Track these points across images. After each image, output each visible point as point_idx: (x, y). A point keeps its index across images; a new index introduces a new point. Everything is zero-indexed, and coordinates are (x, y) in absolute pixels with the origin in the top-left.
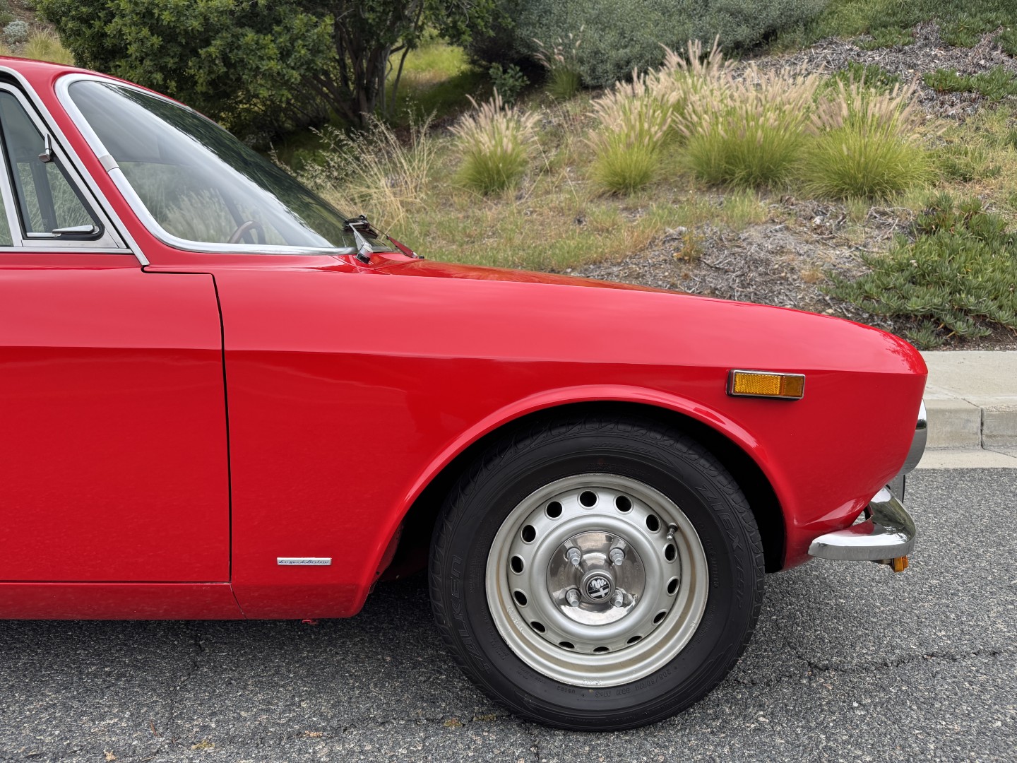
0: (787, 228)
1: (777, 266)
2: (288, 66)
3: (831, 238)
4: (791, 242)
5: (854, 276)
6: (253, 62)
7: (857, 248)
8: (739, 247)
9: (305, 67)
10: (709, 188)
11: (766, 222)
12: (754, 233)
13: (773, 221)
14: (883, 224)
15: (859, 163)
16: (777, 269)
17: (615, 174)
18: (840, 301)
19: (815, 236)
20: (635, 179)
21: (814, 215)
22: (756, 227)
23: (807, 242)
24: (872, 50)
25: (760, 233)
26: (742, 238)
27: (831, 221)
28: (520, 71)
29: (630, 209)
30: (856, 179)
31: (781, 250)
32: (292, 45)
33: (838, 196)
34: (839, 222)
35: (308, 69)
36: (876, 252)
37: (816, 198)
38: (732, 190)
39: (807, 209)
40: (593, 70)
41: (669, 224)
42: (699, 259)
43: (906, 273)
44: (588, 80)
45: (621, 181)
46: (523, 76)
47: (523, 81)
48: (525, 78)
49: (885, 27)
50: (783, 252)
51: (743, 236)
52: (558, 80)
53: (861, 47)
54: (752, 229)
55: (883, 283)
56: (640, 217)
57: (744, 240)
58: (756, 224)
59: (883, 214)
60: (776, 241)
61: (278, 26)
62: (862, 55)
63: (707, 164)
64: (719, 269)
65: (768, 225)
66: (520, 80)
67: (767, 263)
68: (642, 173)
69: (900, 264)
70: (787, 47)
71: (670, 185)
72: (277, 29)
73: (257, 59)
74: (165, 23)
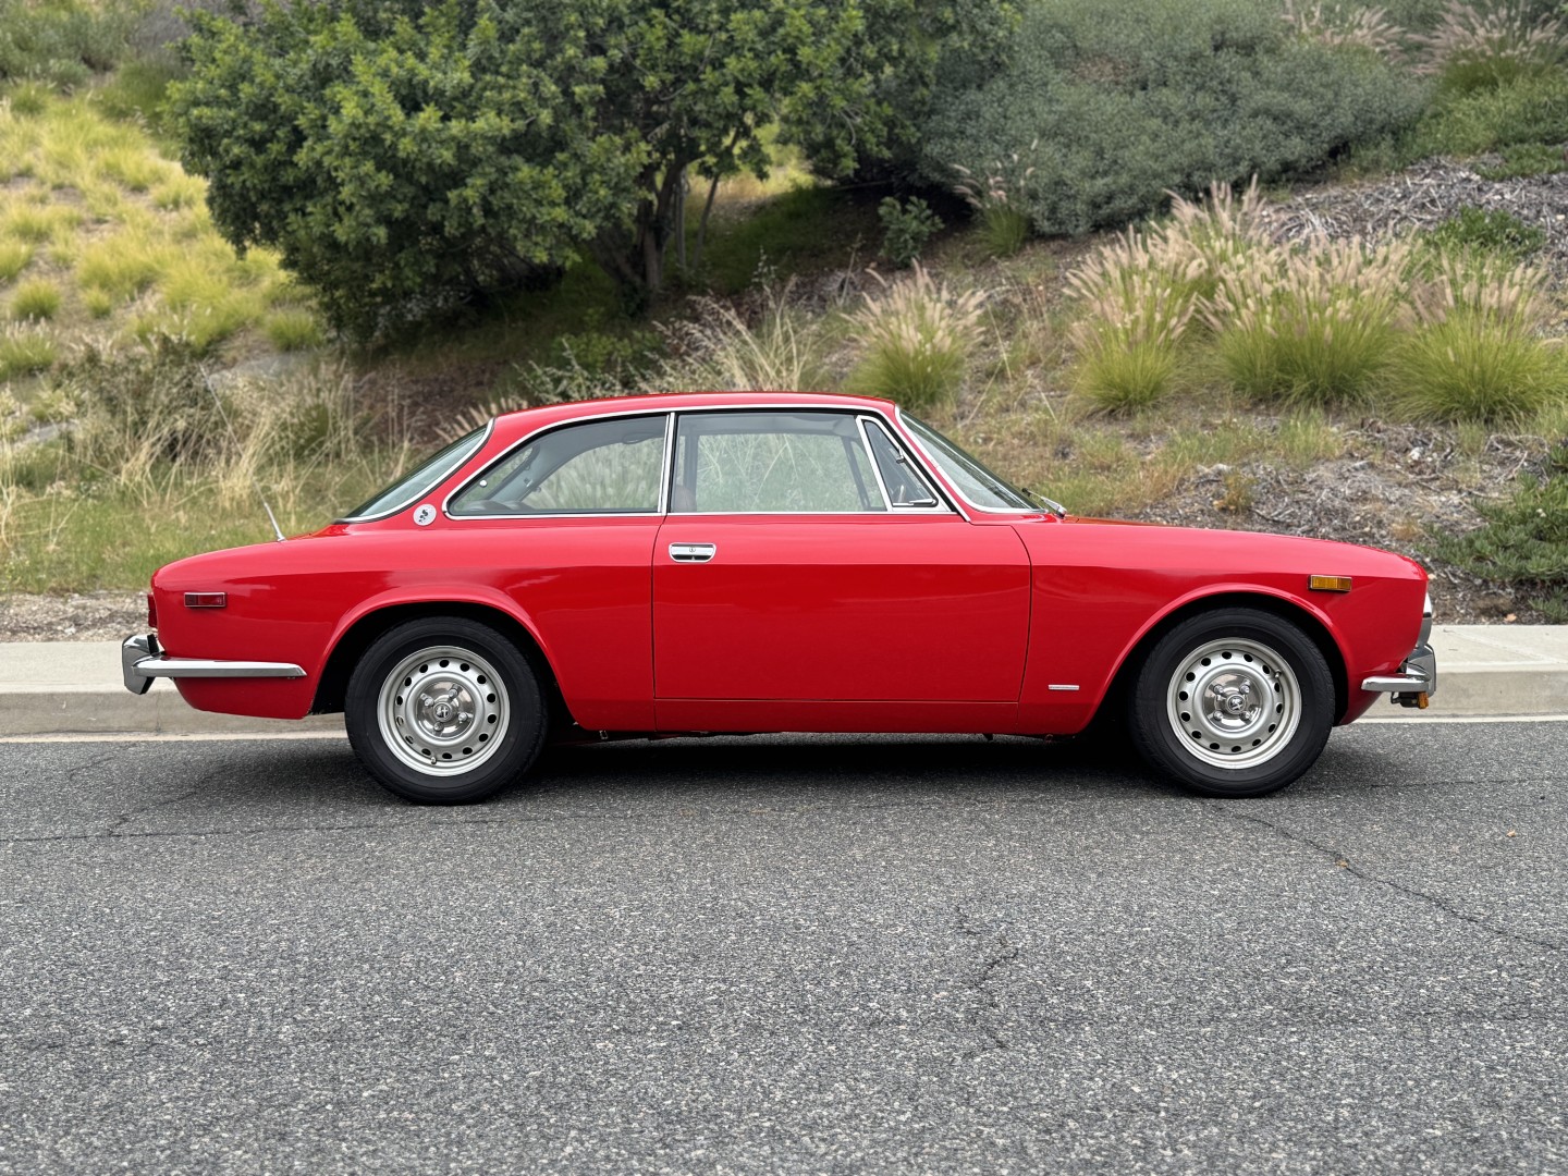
0: (1372, 466)
1: (1358, 518)
2: (578, 214)
3: (1433, 479)
4: (1377, 486)
5: (1463, 531)
6: (528, 210)
7: (1470, 493)
8: (1304, 492)
9: (601, 214)
10: (1255, 405)
11: (1341, 457)
12: (1324, 472)
13: (1352, 456)
14: (1508, 458)
15: (1472, 372)
16: (1359, 522)
17: (1111, 385)
18: (1446, 563)
19: (1411, 476)
20: (1141, 393)
21: (1410, 446)
22: (1327, 464)
23: (1400, 485)
24: (1501, 181)
25: (1333, 472)
26: (1308, 480)
27: (1435, 455)
28: (929, 207)
29: (1138, 436)
30: (1469, 394)
31: (1364, 497)
32: (583, 179)
33: (1444, 419)
34: (1446, 457)
35: (607, 218)
36: (1496, 497)
37: (1415, 421)
38: (1289, 411)
39: (1400, 437)
40: (1053, 209)
41: (1201, 460)
42: (1249, 509)
43: (1531, 526)
44: (1045, 226)
45: (1121, 395)
46: (933, 216)
47: (933, 225)
48: (937, 219)
49: (1522, 141)
50: (1366, 499)
51: (1310, 476)
52: (993, 224)
53: (1485, 177)
54: (1322, 468)
55: (1500, 541)
56: (1155, 449)
57: (1310, 483)
58: (1328, 460)
59: (1508, 444)
60: (1357, 484)
61: (562, 151)
62: (1485, 188)
63: (1249, 371)
64: (1278, 522)
65: (1345, 461)
66: (929, 223)
67: (1345, 513)
68: (1152, 385)
69: (1523, 514)
70: (1366, 170)
71: (1194, 399)
72: (561, 156)
73: (532, 205)
74: (402, 154)
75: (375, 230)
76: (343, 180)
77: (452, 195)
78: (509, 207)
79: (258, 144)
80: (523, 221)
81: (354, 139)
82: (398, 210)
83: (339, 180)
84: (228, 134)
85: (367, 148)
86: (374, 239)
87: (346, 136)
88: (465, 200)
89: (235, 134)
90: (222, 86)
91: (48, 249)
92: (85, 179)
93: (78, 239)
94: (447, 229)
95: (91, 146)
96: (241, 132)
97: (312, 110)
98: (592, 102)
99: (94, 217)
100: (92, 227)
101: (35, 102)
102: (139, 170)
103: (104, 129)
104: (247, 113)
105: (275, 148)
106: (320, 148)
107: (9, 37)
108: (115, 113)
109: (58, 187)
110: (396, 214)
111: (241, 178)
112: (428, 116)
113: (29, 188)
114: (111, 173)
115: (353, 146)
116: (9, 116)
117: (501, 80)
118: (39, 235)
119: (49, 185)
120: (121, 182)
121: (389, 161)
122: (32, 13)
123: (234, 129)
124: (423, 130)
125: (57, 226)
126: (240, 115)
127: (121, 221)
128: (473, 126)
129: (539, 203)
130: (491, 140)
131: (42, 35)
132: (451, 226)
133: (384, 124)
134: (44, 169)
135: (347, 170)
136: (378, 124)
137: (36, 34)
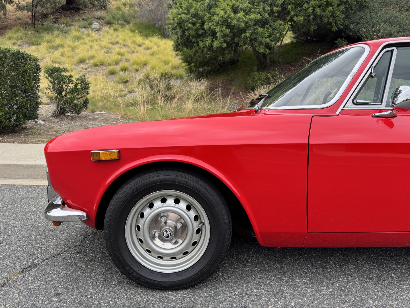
73: (261, 38)
74: (233, 24)
75: (223, 44)
76: (218, 31)
77: (243, 35)
78: (255, 38)
79: (194, 24)
80: (259, 42)
81: (220, 21)
82: (229, 39)
83: (216, 31)
84: (187, 21)
85: (223, 23)
86: (223, 46)
87: (219, 20)
88: (246, 36)
89: (189, 21)
90: (185, 10)
91: (124, 57)
92: (129, 43)
93: (130, 55)
94: (240, 44)
95: (130, 37)
96: (190, 21)
97: (208, 15)
98: (277, 12)
99: (132, 51)
100: (132, 53)
101: (117, 29)
102: (139, 42)
103: (131, 34)
104: (191, 16)
105: (198, 25)
106: (211, 24)
107: (111, 16)
108: (133, 31)
109: (124, 45)
110: (228, 40)
111: (189, 32)
112: (240, 15)
113: (118, 45)
114: (134, 42)
115: (220, 23)
116: (113, 31)
117: (255, 7)
118: (122, 55)
119: (122, 45)
120: (136, 44)
121: (229, 26)
122: (115, 12)
123: (189, 20)
124: (239, 18)
125: (125, 53)
126: (190, 17)
127: (137, 52)
128: (250, 17)
129: (262, 37)
130: (255, 20)
131: (117, 16)
132: (241, 43)
133: (229, 17)
134: (120, 41)
135: (218, 29)
136: (227, 17)
137: (116, 16)
